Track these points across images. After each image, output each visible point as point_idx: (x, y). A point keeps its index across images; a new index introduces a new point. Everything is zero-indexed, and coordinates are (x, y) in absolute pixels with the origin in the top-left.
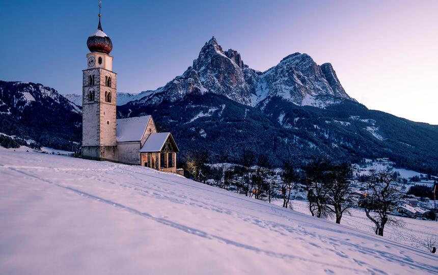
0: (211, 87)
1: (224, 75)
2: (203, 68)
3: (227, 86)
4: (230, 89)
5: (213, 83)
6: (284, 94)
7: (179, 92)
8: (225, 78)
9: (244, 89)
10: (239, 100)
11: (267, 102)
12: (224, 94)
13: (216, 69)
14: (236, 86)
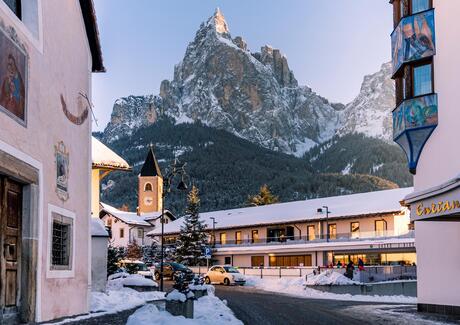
0: (202, 115)
1: (232, 87)
2: (192, 77)
3: (239, 113)
4: (246, 120)
5: (206, 107)
6: (368, 128)
7: (127, 123)
8: (234, 95)
9: (278, 119)
10: (266, 143)
11: (329, 146)
12: (229, 129)
13: (218, 77)
14: (260, 114)
